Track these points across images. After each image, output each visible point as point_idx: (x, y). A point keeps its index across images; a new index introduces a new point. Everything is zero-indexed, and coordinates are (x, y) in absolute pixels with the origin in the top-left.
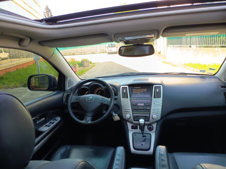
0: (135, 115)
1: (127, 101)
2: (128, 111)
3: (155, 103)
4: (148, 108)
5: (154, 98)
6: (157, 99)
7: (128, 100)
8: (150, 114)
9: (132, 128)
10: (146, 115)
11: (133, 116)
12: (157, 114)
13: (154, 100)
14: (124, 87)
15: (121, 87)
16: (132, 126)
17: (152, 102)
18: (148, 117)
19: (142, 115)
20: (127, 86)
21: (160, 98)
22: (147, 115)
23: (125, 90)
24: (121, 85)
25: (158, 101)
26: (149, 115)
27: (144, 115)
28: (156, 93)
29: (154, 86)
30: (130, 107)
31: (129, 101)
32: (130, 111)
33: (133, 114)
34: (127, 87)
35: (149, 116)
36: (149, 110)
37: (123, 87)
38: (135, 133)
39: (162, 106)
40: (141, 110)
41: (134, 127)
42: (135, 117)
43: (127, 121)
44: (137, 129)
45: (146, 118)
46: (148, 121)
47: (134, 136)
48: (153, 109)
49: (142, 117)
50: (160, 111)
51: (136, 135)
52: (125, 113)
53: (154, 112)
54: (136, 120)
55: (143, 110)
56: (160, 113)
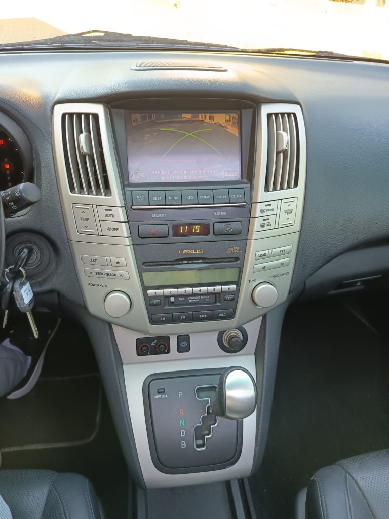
0: (159, 292)
1: (102, 210)
2: (118, 273)
3: (272, 220)
4: (234, 251)
5: (267, 189)
6: (279, 194)
7: (109, 208)
8: (238, 283)
9: (140, 353)
10: (218, 288)
11: (148, 299)
12: (274, 280)
13: (268, 203)
14: (79, 115)
15: (59, 110)
16: (139, 341)
17: (258, 214)
18: (228, 297)
19: (196, 289)
20: (99, 109)
21: (296, 184)
22: (225, 288)
23: (82, 137)
24: (58, 97)
25: (285, 207)
26: (234, 287)
27: (211, 289)
28: (278, 153)
29: (265, 110)
32: (125, 274)
33: (145, 289)
34: (96, 116)
35: (237, 292)
36: (237, 259)
37: (71, 115)
38: (158, 379)
39: (301, 231)
40: (191, 262)
41: (153, 343)
42: (158, 304)
43: (110, 324)
44: (169, 352)
45: (220, 303)
46: (231, 316)
47: (156, 397)
48: (257, 256)
49: (196, 299)
50: (290, 260)
51: (163, 390)
52: (94, 285)
53: (264, 267)
54: (164, 319)
55: (204, 260)
56: (290, 269)
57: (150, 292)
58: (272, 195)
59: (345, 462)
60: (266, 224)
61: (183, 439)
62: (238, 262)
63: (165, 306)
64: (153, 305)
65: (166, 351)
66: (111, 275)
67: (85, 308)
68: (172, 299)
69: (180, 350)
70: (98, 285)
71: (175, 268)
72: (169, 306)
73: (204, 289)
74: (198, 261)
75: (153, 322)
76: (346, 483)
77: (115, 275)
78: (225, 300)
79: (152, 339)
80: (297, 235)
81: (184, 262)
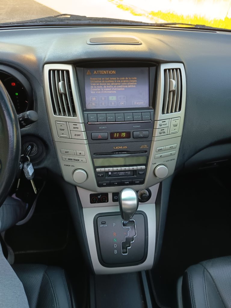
0: (103, 169)
1: (72, 126)
3: (166, 130)
5: (163, 113)
6: (170, 115)
7: (75, 124)
8: (146, 165)
9: (92, 201)
10: (135, 168)
11: (97, 174)
12: (165, 163)
13: (164, 120)
14: (58, 71)
15: (47, 68)
16: (91, 195)
17: (158, 126)
18: (140, 173)
19: (123, 168)
20: (69, 68)
21: (180, 109)
22: (139, 167)
23: (60, 83)
24: (46, 60)
25: (173, 122)
26: (144, 167)
27: (131, 168)
28: (170, 92)
29: (163, 67)
30: (87, 147)
31: (82, 127)
32: (84, 160)
33: (95, 168)
34: (68, 72)
35: (146, 170)
36: (146, 151)
37: (54, 71)
38: (101, 216)
39: (182, 135)
40: (120, 153)
41: (99, 197)
42: (102, 176)
43: (75, 187)
44: (108, 201)
45: (136, 175)
46: (142, 182)
47: (101, 226)
48: (157, 150)
49: (121, 174)
50: (176, 152)
51: (104, 222)
52: (67, 165)
53: (161, 156)
54: (105, 184)
55: (128, 152)
56: (176, 157)
57: (98, 170)
58: (166, 116)
59: (204, 263)
60: (162, 132)
61: (115, 249)
62: (146, 153)
63: (105, 177)
64: (99, 176)
65: (106, 201)
66: (76, 160)
67: (61, 177)
68: (110, 173)
69: (114, 200)
70: (70, 166)
71: (111, 156)
72: (108, 177)
73: (127, 168)
74: (124, 153)
75: (100, 185)
76: (204, 274)
77: (79, 160)
78: (139, 174)
79: (98, 194)
80: (180, 138)
81: (117, 153)
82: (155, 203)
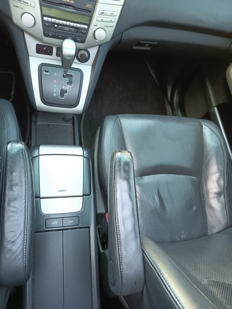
0: (50, 19)
4: (89, 6)
8: (89, 25)
9: (38, 52)
10: (79, 25)
11: (43, 22)
12: (106, 28)
16: (37, 45)
18: (83, 31)
19: (68, 23)
22: (82, 26)
26: (86, 27)
27: (75, 25)
32: (33, 4)
33: (43, 16)
35: (88, 30)
36: (90, 12)
38: (46, 66)
39: (123, 5)
40: (67, 7)
41: (45, 49)
42: (49, 26)
43: (23, 31)
44: (52, 55)
45: (79, 33)
46: (83, 42)
47: (44, 73)
48: (100, 13)
49: (67, 29)
50: (115, 19)
51: (48, 71)
52: (16, 6)
53: (102, 20)
54: (51, 35)
55: (74, 7)
56: (114, 25)
57: (45, 18)
61: (55, 92)
62: (90, 14)
63: (52, 28)
64: (46, 25)
65: (51, 54)
66: (25, 3)
67: (11, 19)
68: (56, 26)
69: (58, 55)
70: (19, 7)
71: (58, 8)
72: (54, 29)
73: (72, 24)
74: (71, 8)
75: (46, 35)
77: (28, 3)
78: (81, 32)
79: (44, 46)
80: (121, 7)
81: (64, 6)
82: (92, 66)
